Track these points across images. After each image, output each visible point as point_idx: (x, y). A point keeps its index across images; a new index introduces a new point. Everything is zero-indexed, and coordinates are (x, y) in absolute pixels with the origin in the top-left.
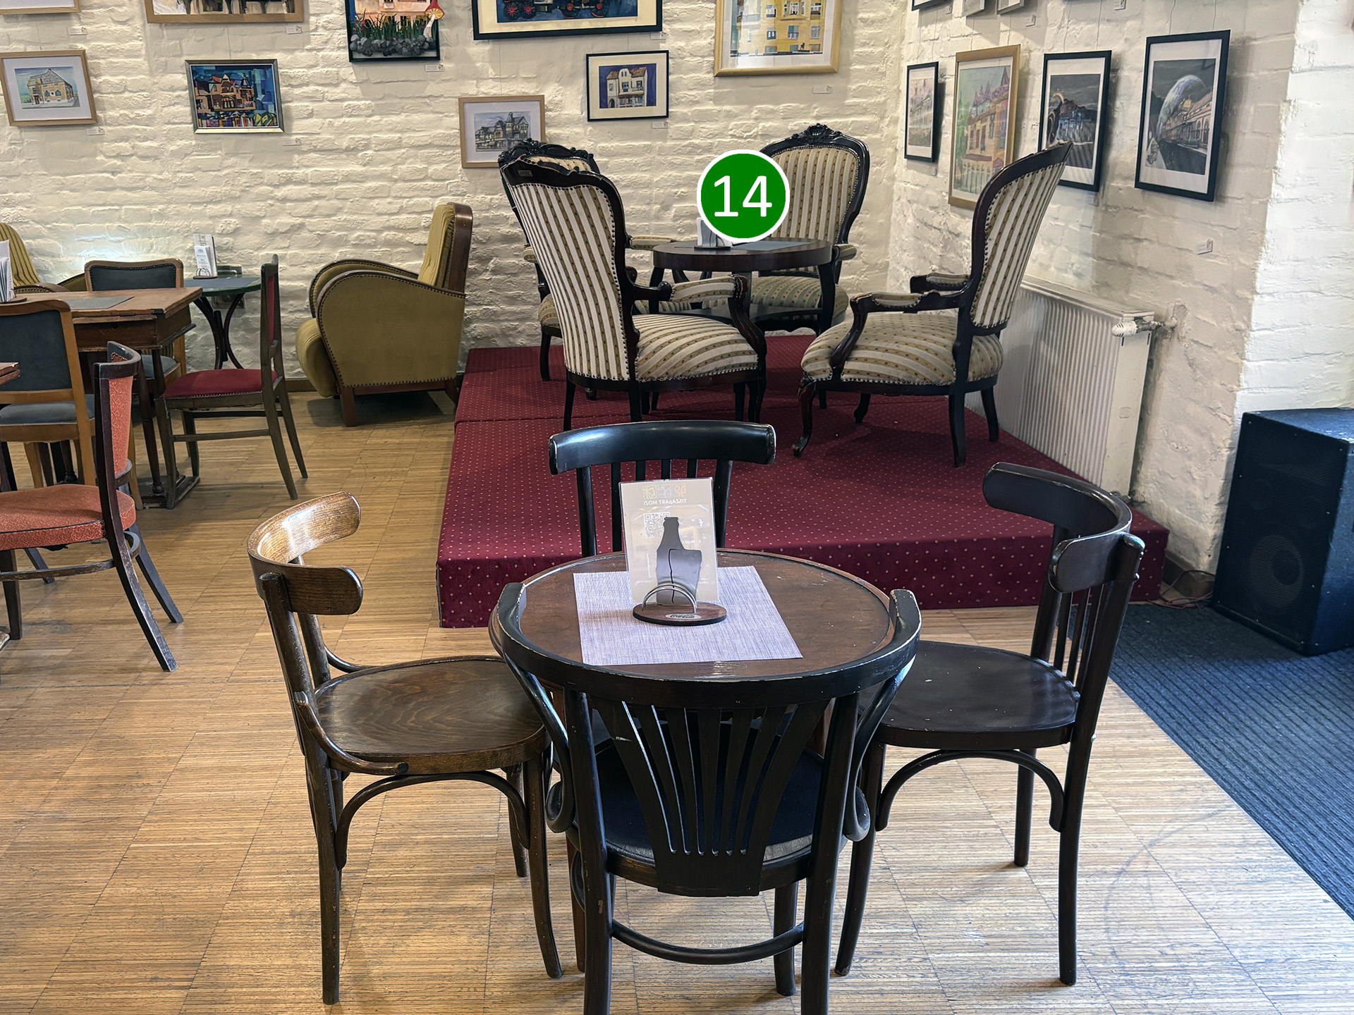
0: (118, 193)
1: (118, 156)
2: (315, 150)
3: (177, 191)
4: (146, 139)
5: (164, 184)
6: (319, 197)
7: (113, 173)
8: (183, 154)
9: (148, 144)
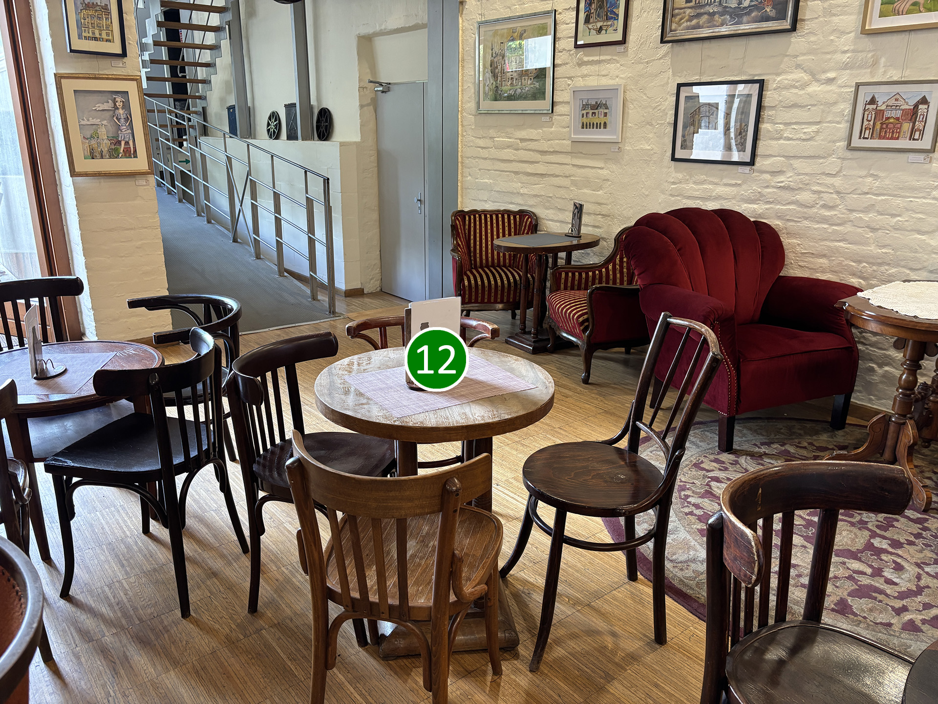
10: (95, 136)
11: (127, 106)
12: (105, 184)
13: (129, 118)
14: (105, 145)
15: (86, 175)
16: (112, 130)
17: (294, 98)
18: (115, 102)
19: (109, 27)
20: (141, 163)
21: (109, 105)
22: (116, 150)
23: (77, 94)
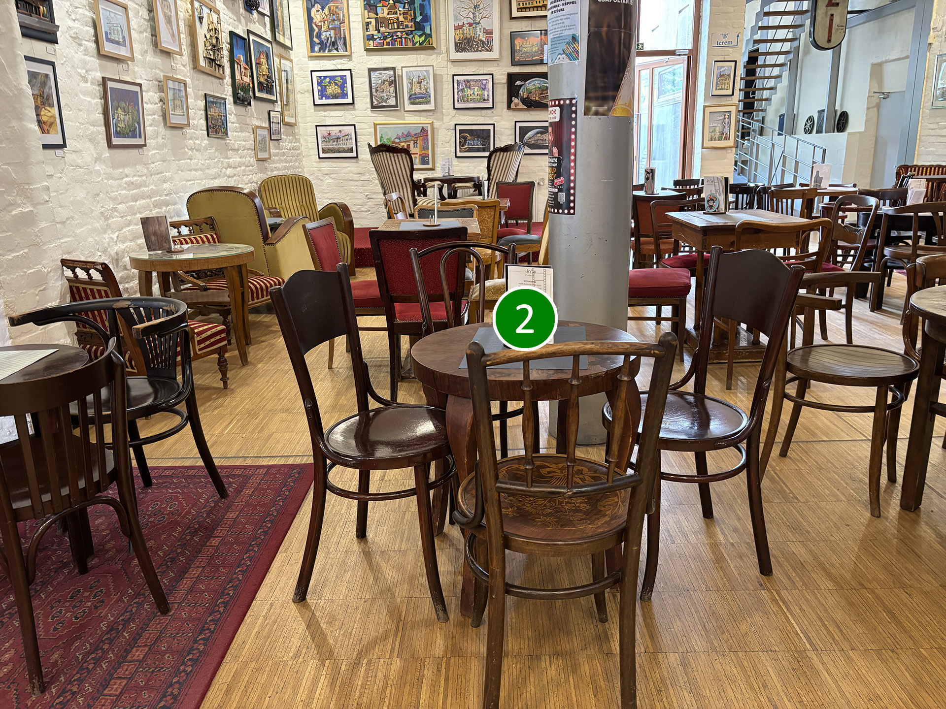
0: (193, 172)
1: (191, 149)
2: (232, 150)
3: (207, 171)
4: (197, 139)
5: (204, 167)
6: (235, 175)
7: (191, 159)
8: (206, 149)
9: (197, 142)
10: (714, 131)
11: (730, 118)
12: (714, 152)
13: (729, 123)
14: (717, 135)
15: (707, 148)
16: (721, 128)
17: (824, 106)
18: (725, 116)
19: (728, 84)
20: (731, 143)
21: (722, 118)
22: (722, 137)
23: (712, 114)
